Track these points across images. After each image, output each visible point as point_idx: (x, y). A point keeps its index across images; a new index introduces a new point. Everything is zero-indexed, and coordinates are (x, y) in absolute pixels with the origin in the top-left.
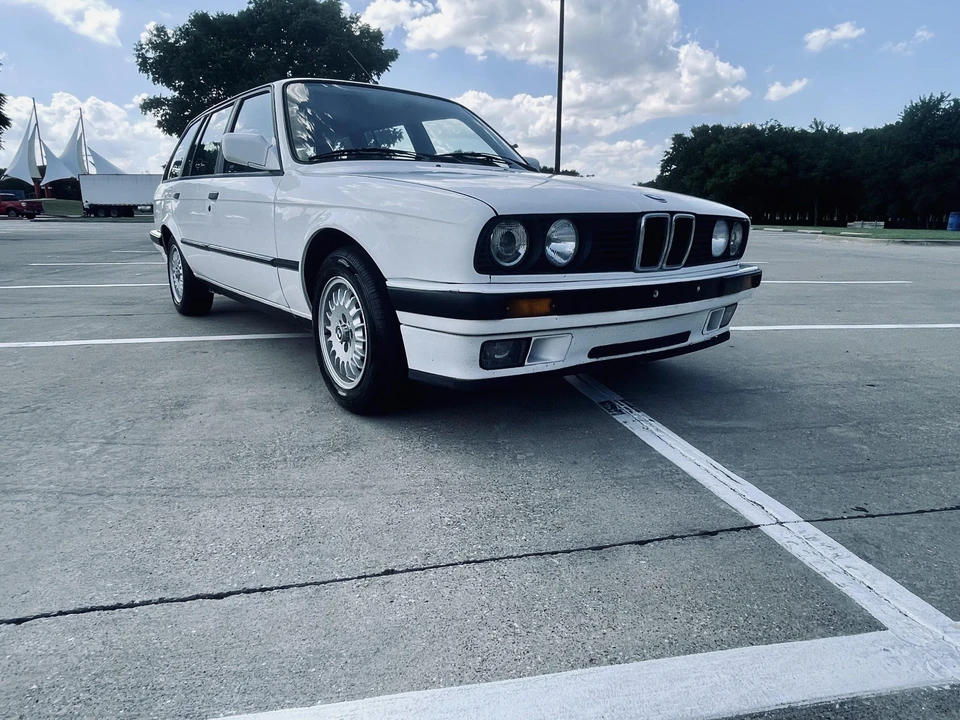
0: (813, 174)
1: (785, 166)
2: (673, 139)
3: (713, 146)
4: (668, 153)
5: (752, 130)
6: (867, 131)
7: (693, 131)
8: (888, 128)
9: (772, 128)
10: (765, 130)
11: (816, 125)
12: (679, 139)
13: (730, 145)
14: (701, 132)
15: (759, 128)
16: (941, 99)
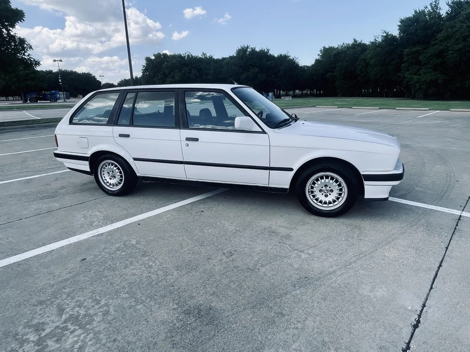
0: (209, 77)
1: (197, 74)
2: (146, 60)
3: (166, 63)
4: (144, 66)
5: (180, 56)
6: (224, 59)
7: (154, 56)
8: (231, 58)
9: (188, 56)
10: (185, 57)
11: (204, 55)
12: (148, 59)
13: (173, 63)
14: (158, 56)
15: (183, 55)
16: (248, 47)
